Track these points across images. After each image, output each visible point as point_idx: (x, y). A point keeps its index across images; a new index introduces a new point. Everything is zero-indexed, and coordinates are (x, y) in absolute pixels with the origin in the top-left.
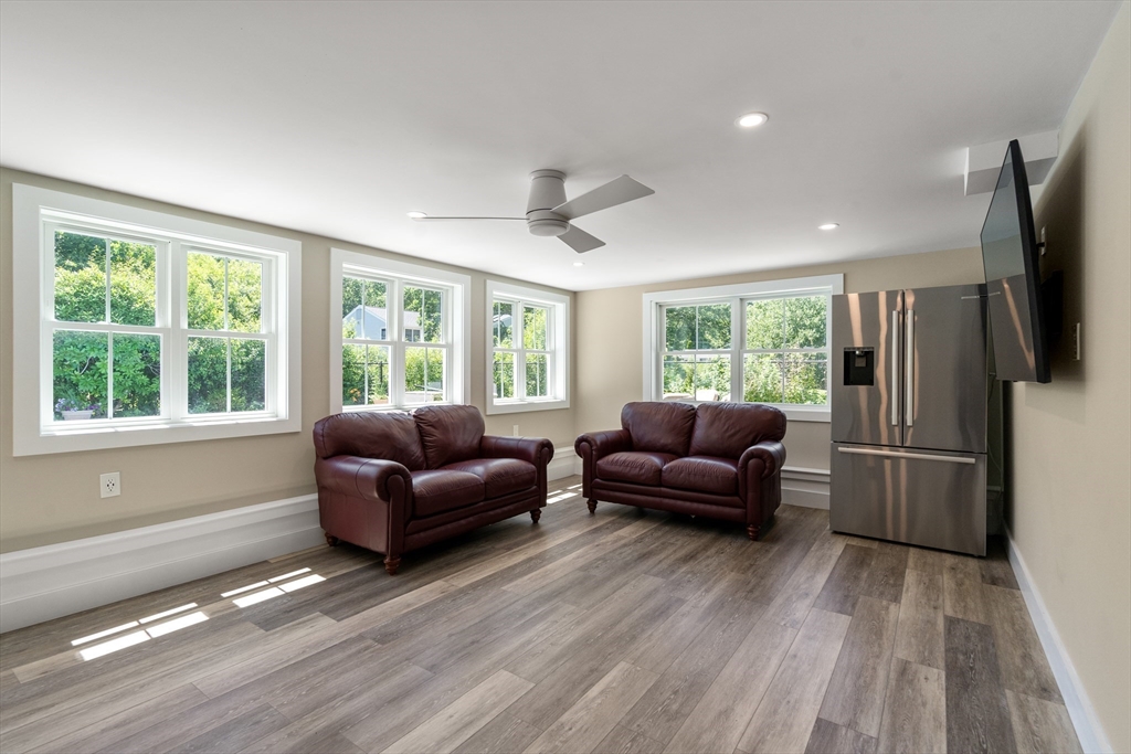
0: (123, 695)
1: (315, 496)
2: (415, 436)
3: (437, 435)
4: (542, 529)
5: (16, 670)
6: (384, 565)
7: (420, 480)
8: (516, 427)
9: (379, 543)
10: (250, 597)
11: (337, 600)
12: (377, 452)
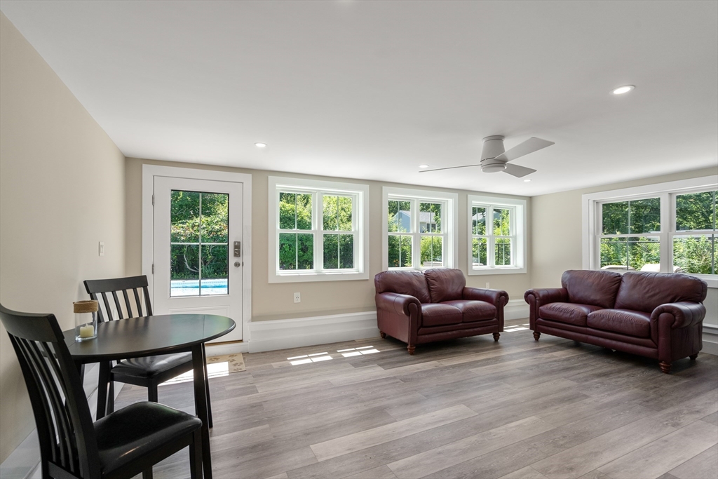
0: (306, 379)
1: (376, 312)
2: (425, 284)
3: (437, 285)
4: (500, 345)
5: (272, 364)
6: (407, 349)
7: (425, 308)
8: (488, 284)
9: (405, 338)
10: (349, 354)
11: (385, 361)
12: (405, 292)
